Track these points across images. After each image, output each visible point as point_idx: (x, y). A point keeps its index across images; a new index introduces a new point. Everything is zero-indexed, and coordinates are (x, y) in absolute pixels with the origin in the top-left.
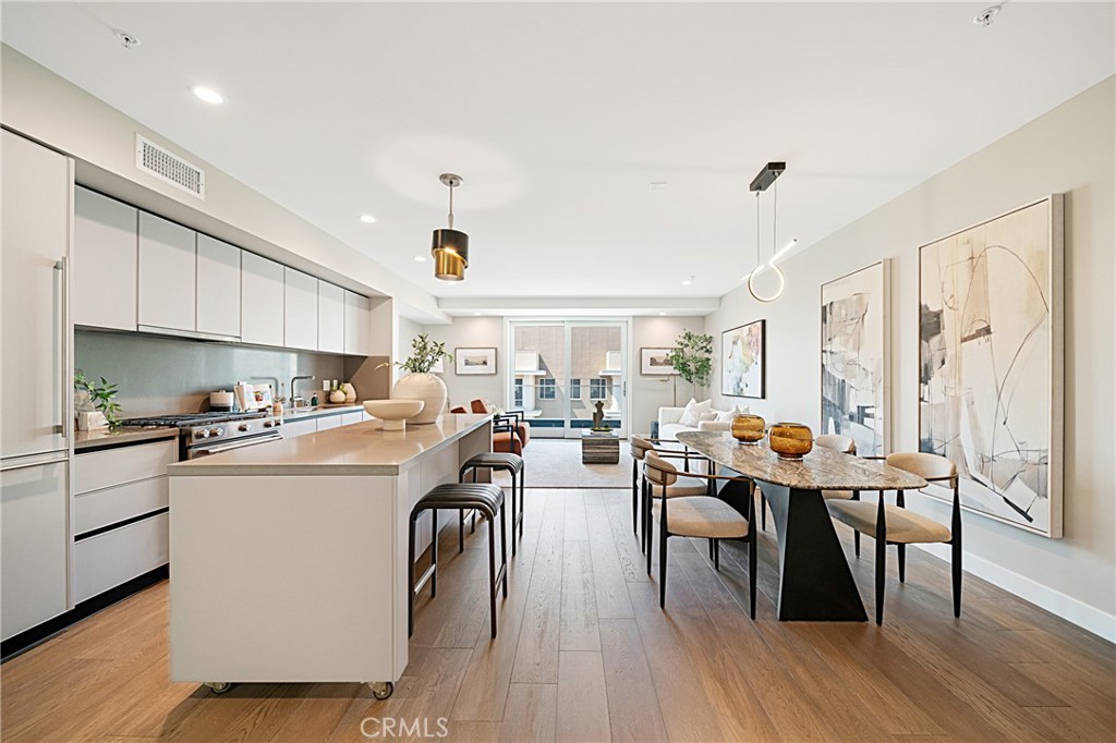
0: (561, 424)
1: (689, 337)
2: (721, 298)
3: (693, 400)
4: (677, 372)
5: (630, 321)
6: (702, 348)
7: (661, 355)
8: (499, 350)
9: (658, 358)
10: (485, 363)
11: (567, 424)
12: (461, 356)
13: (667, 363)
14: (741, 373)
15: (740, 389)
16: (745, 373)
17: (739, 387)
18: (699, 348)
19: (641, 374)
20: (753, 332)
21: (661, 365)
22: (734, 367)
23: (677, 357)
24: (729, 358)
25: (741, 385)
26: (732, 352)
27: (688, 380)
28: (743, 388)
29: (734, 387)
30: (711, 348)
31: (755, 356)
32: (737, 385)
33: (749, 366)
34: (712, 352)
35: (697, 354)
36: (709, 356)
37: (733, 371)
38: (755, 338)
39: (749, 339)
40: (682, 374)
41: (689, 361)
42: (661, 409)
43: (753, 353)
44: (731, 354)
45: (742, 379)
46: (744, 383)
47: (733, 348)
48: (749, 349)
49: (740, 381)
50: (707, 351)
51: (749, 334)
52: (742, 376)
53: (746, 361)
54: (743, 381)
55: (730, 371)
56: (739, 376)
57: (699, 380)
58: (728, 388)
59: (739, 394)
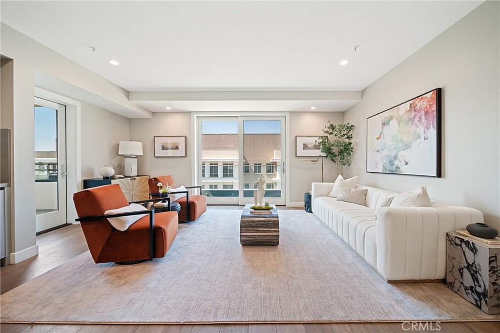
0: (236, 193)
1: (332, 127)
2: (363, 92)
3: (340, 177)
4: (324, 154)
5: (288, 116)
6: (344, 135)
7: (311, 141)
8: (188, 138)
9: (310, 143)
10: (177, 148)
11: (241, 194)
12: (159, 142)
13: (316, 147)
14: (396, 151)
15: (395, 167)
16: (404, 150)
17: (393, 165)
18: (342, 135)
19: (296, 156)
20: (418, 106)
21: (311, 149)
22: (384, 147)
23: (323, 143)
24: (377, 139)
25: (396, 163)
26: (381, 133)
27: (333, 160)
28: (399, 166)
29: (385, 165)
30: (351, 135)
31: (422, 131)
32: (390, 164)
33: (411, 143)
34: (352, 138)
35: (340, 140)
36: (350, 141)
37: (382, 150)
38: (423, 112)
39: (411, 115)
40: (328, 156)
41: (332, 145)
42: (313, 184)
43: (418, 129)
44: (380, 135)
45: (398, 157)
46: (402, 161)
47: (382, 129)
48: (411, 125)
49: (395, 160)
50: (348, 137)
51: (410, 110)
52: (398, 154)
53: (405, 139)
54: (400, 159)
55: (378, 151)
56: (393, 155)
57: (341, 160)
58: (375, 166)
59: (392, 171)
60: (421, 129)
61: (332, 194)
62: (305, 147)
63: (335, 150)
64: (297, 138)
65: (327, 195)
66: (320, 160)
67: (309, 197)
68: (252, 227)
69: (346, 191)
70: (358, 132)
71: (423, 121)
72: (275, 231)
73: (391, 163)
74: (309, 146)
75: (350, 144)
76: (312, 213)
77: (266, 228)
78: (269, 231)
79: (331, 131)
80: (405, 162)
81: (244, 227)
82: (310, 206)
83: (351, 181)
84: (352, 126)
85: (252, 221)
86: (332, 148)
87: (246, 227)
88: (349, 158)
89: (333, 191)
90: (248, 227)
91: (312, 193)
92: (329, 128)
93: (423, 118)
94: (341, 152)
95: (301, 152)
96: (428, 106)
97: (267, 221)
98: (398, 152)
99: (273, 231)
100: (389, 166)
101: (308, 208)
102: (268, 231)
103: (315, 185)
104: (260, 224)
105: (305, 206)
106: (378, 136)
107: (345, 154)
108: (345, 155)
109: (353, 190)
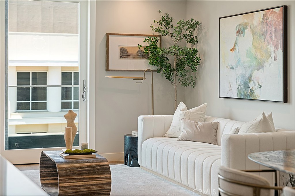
7: (132, 44)
13: (141, 55)
14: (251, 69)
15: (250, 90)
16: (258, 70)
17: (248, 87)
18: (182, 35)
19: (107, 70)
20: (269, 20)
21: (133, 58)
22: (239, 63)
23: (153, 48)
24: (231, 50)
25: (251, 85)
26: (236, 44)
27: (168, 78)
28: (254, 89)
29: (240, 88)
30: (196, 36)
31: (272, 50)
32: (244, 86)
33: (264, 62)
34: (197, 42)
35: (179, 43)
36: (195, 47)
37: (237, 67)
38: (273, 28)
39: (263, 28)
40: (160, 70)
41: (168, 53)
42: (140, 118)
43: (269, 46)
44: (235, 46)
45: (252, 78)
46: (257, 83)
47: (237, 38)
48: (263, 40)
49: (250, 81)
50: (192, 41)
51: (263, 22)
52: (252, 74)
53: (259, 56)
54: (254, 81)
55: (232, 68)
56: (247, 75)
57: (181, 78)
58: (228, 89)
59: (246, 96)
60: (271, 48)
61: (169, 131)
62: (124, 53)
63: (172, 60)
64: (110, 37)
65: (163, 135)
66: (148, 76)
67: (134, 141)
68: (74, 174)
69: (190, 125)
70: (206, 33)
71: (274, 38)
72: (106, 177)
73: (246, 86)
74: (130, 51)
75: (196, 51)
76: (139, 166)
77: (93, 175)
78: (99, 178)
79: (163, 28)
80: (259, 84)
81: (64, 176)
82: (135, 157)
83: (197, 110)
84: (197, 23)
85: (74, 168)
86: (167, 56)
87: (67, 175)
88: (193, 74)
89: (171, 128)
90: (69, 175)
91: (139, 134)
92: (161, 23)
93: (273, 34)
94: (180, 64)
95: (116, 62)
96: (277, 22)
97: (94, 166)
98: (252, 71)
99: (104, 178)
100: (243, 89)
101: (130, 161)
102: (96, 178)
103: (144, 119)
104: (86, 170)
105: (126, 157)
106: (232, 48)
107: (187, 68)
108: (187, 70)
109: (200, 123)
